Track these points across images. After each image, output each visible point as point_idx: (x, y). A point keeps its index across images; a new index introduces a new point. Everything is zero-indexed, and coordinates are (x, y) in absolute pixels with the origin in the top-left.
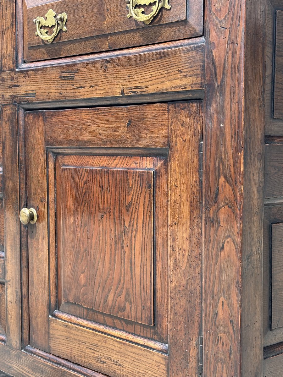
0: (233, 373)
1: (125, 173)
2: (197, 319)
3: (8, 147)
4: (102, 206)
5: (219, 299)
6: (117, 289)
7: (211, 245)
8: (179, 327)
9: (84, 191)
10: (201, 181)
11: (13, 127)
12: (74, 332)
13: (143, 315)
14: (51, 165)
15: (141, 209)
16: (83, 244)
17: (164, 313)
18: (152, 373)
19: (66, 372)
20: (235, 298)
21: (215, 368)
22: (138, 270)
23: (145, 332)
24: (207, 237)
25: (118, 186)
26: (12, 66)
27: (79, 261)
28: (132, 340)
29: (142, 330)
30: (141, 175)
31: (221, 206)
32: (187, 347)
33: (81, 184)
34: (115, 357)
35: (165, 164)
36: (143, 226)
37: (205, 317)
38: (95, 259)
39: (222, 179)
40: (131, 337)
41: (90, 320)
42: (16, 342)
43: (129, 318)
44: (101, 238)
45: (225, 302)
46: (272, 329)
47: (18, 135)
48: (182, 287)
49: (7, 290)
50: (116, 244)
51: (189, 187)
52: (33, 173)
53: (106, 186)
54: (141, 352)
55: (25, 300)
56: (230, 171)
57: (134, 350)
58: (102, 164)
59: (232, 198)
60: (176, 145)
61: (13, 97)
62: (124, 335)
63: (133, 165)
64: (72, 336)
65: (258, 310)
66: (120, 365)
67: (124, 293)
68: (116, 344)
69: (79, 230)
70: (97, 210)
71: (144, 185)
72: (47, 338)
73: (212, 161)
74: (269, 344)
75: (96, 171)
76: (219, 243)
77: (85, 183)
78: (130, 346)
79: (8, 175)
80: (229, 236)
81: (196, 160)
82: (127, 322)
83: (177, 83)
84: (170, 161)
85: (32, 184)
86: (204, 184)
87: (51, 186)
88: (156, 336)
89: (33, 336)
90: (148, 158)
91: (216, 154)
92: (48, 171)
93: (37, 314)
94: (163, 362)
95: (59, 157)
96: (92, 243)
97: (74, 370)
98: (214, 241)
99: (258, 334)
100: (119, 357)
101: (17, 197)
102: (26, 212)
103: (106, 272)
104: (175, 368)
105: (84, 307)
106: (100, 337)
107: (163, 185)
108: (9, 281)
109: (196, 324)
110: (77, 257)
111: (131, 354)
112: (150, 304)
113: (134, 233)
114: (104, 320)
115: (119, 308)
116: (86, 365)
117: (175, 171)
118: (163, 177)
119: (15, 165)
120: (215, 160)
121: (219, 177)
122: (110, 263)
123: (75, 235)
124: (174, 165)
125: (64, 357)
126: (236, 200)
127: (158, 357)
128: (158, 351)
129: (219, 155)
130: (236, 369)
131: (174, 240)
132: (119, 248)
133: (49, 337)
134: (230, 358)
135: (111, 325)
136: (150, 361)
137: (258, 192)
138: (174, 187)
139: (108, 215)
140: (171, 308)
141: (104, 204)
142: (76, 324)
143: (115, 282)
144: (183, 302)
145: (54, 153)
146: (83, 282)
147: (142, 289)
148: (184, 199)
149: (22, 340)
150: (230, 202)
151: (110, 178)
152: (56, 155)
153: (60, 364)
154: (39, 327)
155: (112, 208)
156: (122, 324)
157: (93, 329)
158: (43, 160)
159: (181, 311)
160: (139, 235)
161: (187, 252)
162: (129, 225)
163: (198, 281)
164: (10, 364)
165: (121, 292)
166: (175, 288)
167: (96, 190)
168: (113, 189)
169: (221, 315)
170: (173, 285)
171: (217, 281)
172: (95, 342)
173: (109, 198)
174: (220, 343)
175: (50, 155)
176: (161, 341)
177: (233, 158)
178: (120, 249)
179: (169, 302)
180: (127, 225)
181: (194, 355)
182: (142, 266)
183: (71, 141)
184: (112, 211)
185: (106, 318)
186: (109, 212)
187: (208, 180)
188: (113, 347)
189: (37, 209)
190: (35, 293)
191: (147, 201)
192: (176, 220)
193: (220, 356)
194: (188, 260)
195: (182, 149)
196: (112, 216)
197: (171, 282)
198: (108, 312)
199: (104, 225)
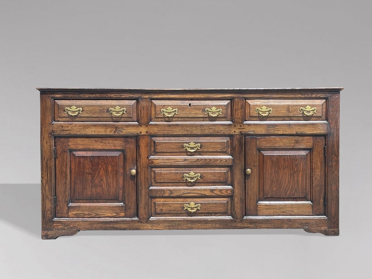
3: (237, 149)
4: (284, 165)
5: (333, 185)
7: (330, 172)
8: (317, 195)
9: (276, 161)
11: (240, 142)
13: (302, 195)
15: (302, 165)
16: (275, 178)
18: (306, 210)
21: (331, 203)
22: (300, 182)
24: (329, 170)
26: (241, 122)
27: (273, 183)
30: (302, 156)
31: (333, 162)
32: (319, 200)
35: (311, 152)
39: (334, 155)
42: (240, 216)
43: (296, 196)
45: (335, 185)
47: (242, 144)
49: (234, 199)
51: (320, 158)
53: (287, 159)
56: (336, 153)
57: (299, 205)
58: (283, 153)
60: (315, 147)
61: (241, 132)
67: (294, 190)
69: (273, 174)
73: (330, 151)
76: (332, 171)
80: (336, 169)
81: (323, 151)
82: (296, 198)
83: (318, 132)
89: (248, 212)
90: (303, 151)
91: (332, 150)
93: (250, 204)
94: (310, 206)
96: (279, 177)
100: (292, 209)
103: (286, 185)
104: (315, 207)
108: (236, 196)
109: (323, 193)
112: (305, 191)
113: (299, 172)
114: (284, 200)
115: (292, 195)
118: (309, 156)
121: (333, 155)
122: (288, 182)
123: (271, 176)
127: (308, 205)
131: (315, 172)
132: (292, 177)
133: (257, 211)
136: (306, 207)
140: (314, 191)
143: (290, 187)
144: (318, 188)
146: (275, 190)
148: (318, 161)
151: (289, 157)
154: (252, 208)
156: (292, 199)
158: (255, 153)
159: (317, 191)
160: (301, 173)
161: (320, 175)
162: (297, 170)
163: (323, 182)
166: (315, 185)
167: (282, 161)
168: (290, 160)
169: (333, 189)
171: (332, 181)
173: (288, 163)
174: (333, 196)
176: (308, 200)
180: (296, 170)
181: (322, 201)
186: (288, 167)
190: (250, 198)
191: (304, 163)
192: (315, 167)
193: (333, 199)
194: (320, 177)
195: (317, 148)
196: (289, 168)
197: (314, 184)
198: (287, 197)
199: (286, 171)
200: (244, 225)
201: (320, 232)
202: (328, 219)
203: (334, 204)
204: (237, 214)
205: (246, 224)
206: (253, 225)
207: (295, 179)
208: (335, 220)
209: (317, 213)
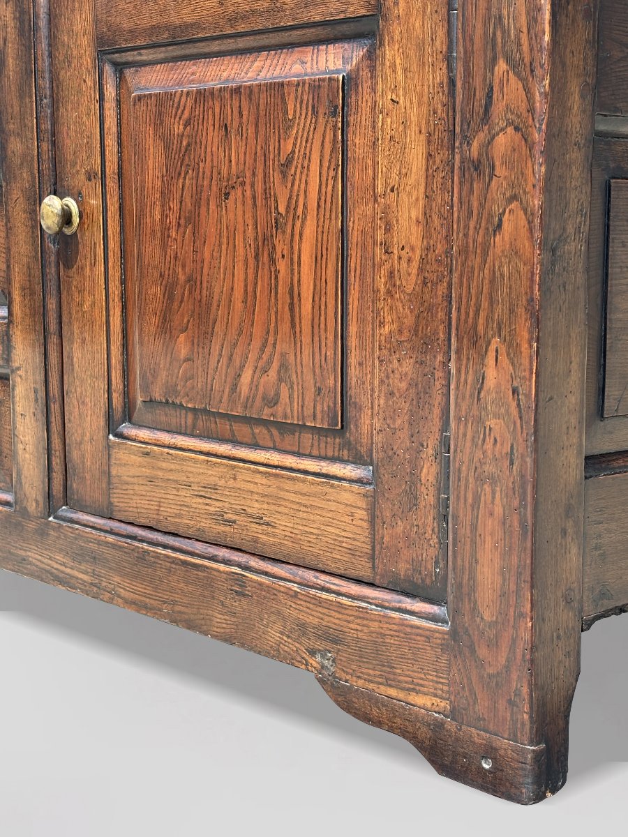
0: (516, 503)
1: (277, 88)
2: (438, 399)
3: (11, 61)
4: (225, 173)
5: (489, 343)
6: (260, 358)
7: (472, 225)
8: (399, 422)
9: (184, 143)
10: (452, 82)
11: (22, 12)
12: (164, 465)
13: (319, 408)
14: (110, 91)
15: (315, 167)
16: (184, 266)
17: (364, 400)
18: (337, 531)
19: (147, 552)
20: (526, 335)
21: (477, 498)
23: (323, 445)
24: (465, 207)
25: (262, 121)
27: (176, 304)
28: (294, 466)
29: (316, 443)
30: (316, 87)
31: (497, 128)
32: (415, 464)
33: (178, 128)
34: (255, 507)
35: (371, 56)
36: (319, 206)
37: (457, 388)
38: (210, 297)
39: (502, 66)
40: (290, 461)
41: (201, 437)
42: (37, 502)
43: (285, 417)
44: (224, 247)
46: (605, 416)
47: (35, 29)
48: (406, 333)
49: (13, 389)
50: (257, 257)
51: (425, 99)
52: (69, 115)
53: (235, 124)
54: (314, 489)
55: (55, 408)
56: (519, 45)
57: (299, 486)
58: (225, 75)
59: (523, 106)
60: (396, 3)
62: (275, 458)
63: (297, 68)
64: (160, 474)
65: (574, 366)
66: (267, 524)
67: (275, 365)
68: (258, 478)
69: (174, 234)
70: (214, 183)
71: (321, 111)
72: (104, 485)
73: (479, 26)
74: (596, 452)
75: (212, 92)
76: (491, 216)
77: (187, 124)
78: (289, 478)
79: (11, 126)
80: (514, 198)
81: (441, 33)
82: (284, 428)
84: (382, 44)
85: (68, 142)
86: (459, 84)
87: (111, 142)
88: (346, 452)
89: (75, 485)
90: (331, 47)
92: (102, 108)
93: (83, 435)
94: (362, 503)
95: (128, 73)
96: (202, 262)
97: (165, 546)
98: (480, 214)
99: (574, 420)
100: (265, 506)
101: (32, 173)
102: (52, 205)
103: (236, 323)
104: (388, 514)
105: (187, 409)
106: (222, 469)
107: (365, 107)
108: (18, 369)
109: (437, 411)
110: (171, 298)
111: (292, 497)
112: (332, 381)
113: (298, 224)
114: (232, 431)
115: (264, 399)
116: (191, 532)
117: (393, 66)
118: (365, 89)
119: (27, 100)
120: (486, 25)
121: (494, 61)
122: (245, 302)
123: (164, 247)
124: (391, 53)
125: (143, 521)
126: (531, 110)
127: (350, 496)
128: (351, 481)
129: (494, 11)
130: (525, 493)
131: (388, 229)
132: (263, 264)
133: (109, 483)
134: (511, 470)
135: (246, 440)
136: (333, 506)
137: (582, 97)
138: (390, 105)
139: (239, 192)
140: (382, 382)
141: (230, 166)
142: (169, 447)
143: (256, 343)
144: (407, 366)
145: (115, 64)
146: (183, 353)
147: (317, 350)
148: (414, 128)
149: (49, 495)
150: (519, 117)
151: (245, 104)
152: (120, 68)
153: (134, 538)
154: (88, 463)
155: (248, 174)
156: (272, 435)
157: (208, 454)
158: (90, 83)
159: (404, 385)
160: (310, 230)
161: (418, 252)
162: (288, 207)
163: (441, 315)
164: (23, 553)
165: (270, 362)
166: (390, 337)
167: (213, 137)
168: (251, 130)
169: (491, 380)
170: (386, 330)
171: (485, 304)
172: (212, 480)
173: (242, 151)
174: (490, 441)
175: (108, 69)
176: (358, 460)
177: (528, 13)
178: (267, 267)
179: (376, 371)
180: (282, 209)
181: (431, 478)
182: (317, 299)
183: (155, 29)
184: (247, 181)
185: (236, 427)
186: (243, 184)
187: (468, 74)
188: (251, 487)
189: (78, 197)
190: (79, 390)
191: (328, 146)
192: (394, 180)
193: (489, 468)
194: (421, 269)
195: (408, 14)
196: (248, 193)
197: (382, 324)
198: (240, 411)
199: (231, 216)
200: (50, 558)
201: (404, 734)
202: (454, 633)
203: (491, 514)
204: (27, 488)
205: (59, 557)
206: (85, 573)
207: (280, 277)
208: (502, 661)
209: (403, 568)
